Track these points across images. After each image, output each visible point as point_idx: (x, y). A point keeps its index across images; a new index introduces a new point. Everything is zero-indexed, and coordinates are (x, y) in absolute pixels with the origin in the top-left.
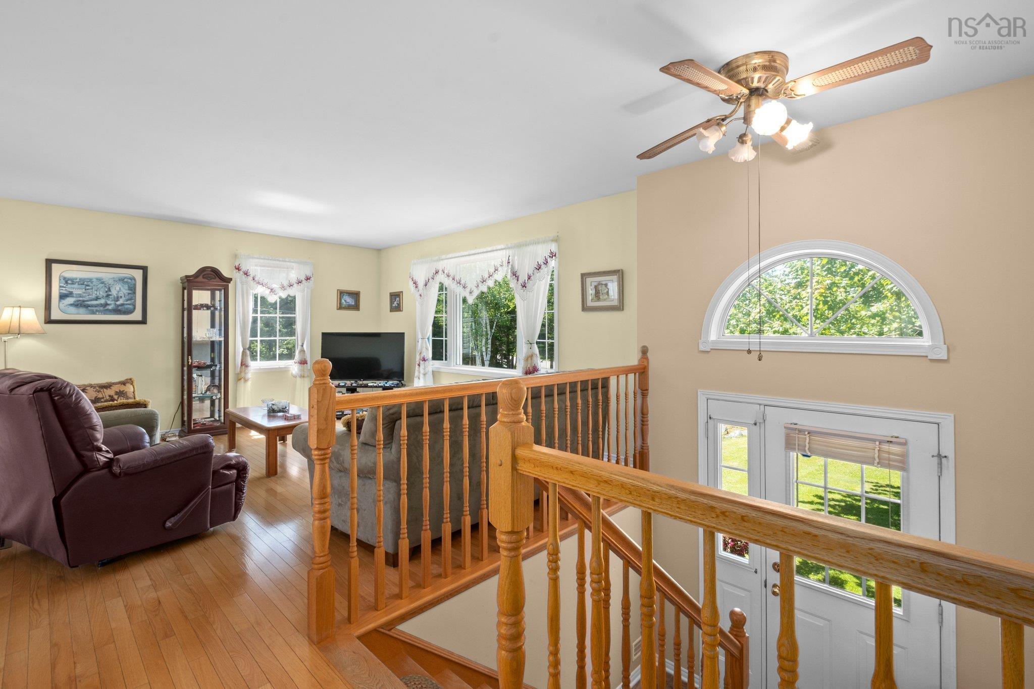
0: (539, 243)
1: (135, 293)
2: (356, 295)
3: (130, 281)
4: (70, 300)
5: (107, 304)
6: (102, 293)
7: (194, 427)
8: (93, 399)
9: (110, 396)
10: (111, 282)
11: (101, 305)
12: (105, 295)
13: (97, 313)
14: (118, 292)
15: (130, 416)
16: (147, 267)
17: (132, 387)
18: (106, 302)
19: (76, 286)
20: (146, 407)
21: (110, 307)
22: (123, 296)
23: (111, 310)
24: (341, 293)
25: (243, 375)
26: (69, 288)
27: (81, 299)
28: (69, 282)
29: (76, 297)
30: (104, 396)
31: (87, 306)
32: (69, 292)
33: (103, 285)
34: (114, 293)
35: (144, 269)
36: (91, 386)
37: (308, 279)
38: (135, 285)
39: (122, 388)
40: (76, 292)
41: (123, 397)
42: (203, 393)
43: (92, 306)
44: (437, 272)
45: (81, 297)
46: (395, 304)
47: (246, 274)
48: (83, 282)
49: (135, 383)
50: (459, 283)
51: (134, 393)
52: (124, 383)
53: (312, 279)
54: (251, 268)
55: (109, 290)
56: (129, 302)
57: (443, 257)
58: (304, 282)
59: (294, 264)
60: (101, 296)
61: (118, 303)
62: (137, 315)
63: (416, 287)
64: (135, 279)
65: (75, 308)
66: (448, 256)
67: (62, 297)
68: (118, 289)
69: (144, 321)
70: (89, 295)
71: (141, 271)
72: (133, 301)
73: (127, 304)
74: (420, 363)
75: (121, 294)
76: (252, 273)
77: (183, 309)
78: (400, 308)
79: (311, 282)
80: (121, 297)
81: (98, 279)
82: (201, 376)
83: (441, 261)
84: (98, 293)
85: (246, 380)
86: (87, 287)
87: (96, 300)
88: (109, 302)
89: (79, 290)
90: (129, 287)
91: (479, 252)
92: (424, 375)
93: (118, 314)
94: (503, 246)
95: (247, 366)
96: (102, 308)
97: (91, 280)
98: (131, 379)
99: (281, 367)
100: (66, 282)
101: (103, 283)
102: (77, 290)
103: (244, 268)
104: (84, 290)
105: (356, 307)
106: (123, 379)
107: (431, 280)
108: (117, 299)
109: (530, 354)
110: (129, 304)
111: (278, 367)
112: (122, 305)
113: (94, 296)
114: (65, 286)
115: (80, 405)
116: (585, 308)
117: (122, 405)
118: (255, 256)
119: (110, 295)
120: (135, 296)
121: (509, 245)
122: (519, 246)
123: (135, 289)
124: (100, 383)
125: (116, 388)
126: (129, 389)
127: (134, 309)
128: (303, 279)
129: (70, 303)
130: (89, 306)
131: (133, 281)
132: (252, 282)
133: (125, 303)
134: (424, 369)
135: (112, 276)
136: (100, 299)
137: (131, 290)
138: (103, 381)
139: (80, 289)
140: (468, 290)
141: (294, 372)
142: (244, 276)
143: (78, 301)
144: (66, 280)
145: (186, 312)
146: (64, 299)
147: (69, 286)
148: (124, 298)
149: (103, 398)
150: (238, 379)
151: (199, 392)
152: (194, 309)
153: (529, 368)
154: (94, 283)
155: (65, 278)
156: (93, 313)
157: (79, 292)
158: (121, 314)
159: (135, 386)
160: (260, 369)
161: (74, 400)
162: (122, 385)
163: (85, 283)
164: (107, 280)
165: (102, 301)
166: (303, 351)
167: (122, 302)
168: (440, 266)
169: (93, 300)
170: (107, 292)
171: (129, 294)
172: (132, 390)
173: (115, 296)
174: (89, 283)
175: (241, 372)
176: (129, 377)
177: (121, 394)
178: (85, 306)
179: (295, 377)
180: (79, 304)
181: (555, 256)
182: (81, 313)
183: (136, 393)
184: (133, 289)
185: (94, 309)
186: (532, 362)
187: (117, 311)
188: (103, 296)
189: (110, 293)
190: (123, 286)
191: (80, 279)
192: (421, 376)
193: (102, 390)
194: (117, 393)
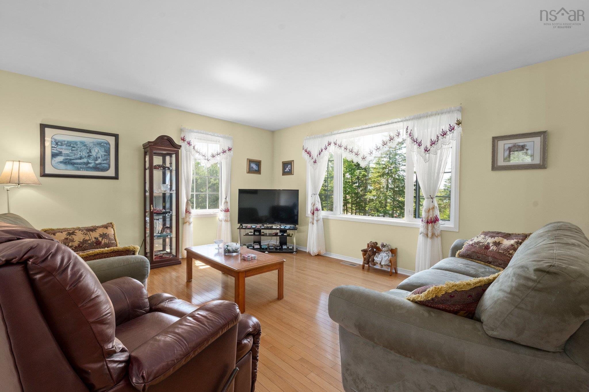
0: (442, 113)
1: (109, 155)
2: (258, 163)
3: (105, 145)
4: (60, 158)
5: (88, 163)
6: (84, 154)
7: (155, 258)
8: (82, 241)
9: (95, 238)
10: (91, 145)
11: (84, 163)
12: (87, 155)
13: (81, 170)
14: (97, 153)
15: (122, 265)
16: (118, 134)
17: (112, 229)
18: (88, 161)
19: (64, 147)
20: (134, 254)
21: (91, 165)
22: (101, 157)
23: (92, 167)
24: (250, 161)
25: (188, 219)
26: (59, 149)
27: (69, 158)
28: (59, 143)
29: (65, 156)
30: (91, 239)
31: (73, 164)
32: (59, 151)
33: (85, 147)
34: (94, 154)
35: (116, 136)
36: (79, 229)
37: (230, 150)
38: (109, 148)
39: (105, 231)
40: (64, 152)
41: (106, 238)
42: (160, 232)
43: (77, 164)
44: (329, 144)
45: (68, 156)
46: (287, 170)
47: (189, 143)
48: (69, 144)
49: (115, 227)
50: (351, 151)
51: (114, 235)
52: (106, 227)
53: (232, 150)
54: (192, 139)
55: (90, 152)
56: (105, 162)
57: (336, 132)
58: (227, 151)
59: (220, 138)
60: (84, 156)
61: (97, 162)
62: (111, 172)
63: (310, 156)
64: (109, 144)
65: (64, 165)
66: (340, 131)
67: (54, 155)
68: (97, 151)
69: (116, 177)
70: (74, 155)
71: (113, 138)
72: (108, 161)
73: (103, 163)
74: (314, 212)
75: (99, 155)
76: (192, 143)
77: (145, 169)
78: (291, 172)
79: (232, 152)
80: (99, 158)
81: (82, 143)
82: (158, 220)
83: (333, 136)
84: (82, 154)
85: (190, 224)
86: (73, 149)
87: (80, 159)
88: (90, 161)
89: (67, 151)
90: (105, 150)
91: (373, 126)
92: (317, 221)
93: (97, 171)
94: (400, 120)
95: (190, 213)
96: (85, 166)
97: (76, 143)
98: (111, 223)
99: (211, 213)
100: (57, 144)
101: (85, 146)
102: (65, 151)
103: (187, 139)
104: (70, 151)
105: (258, 172)
106: (105, 223)
107: (324, 150)
108: (96, 159)
109: (431, 207)
110: (105, 164)
111: (209, 214)
112: (100, 164)
113: (78, 156)
114: (55, 147)
115: (80, 284)
116: (495, 167)
117: (112, 252)
118: (195, 131)
119: (91, 156)
120: (110, 158)
121: (407, 118)
122: (419, 118)
123: (109, 152)
124: (87, 226)
125: (100, 231)
126: (110, 231)
127: (109, 167)
128: (227, 150)
129: (60, 161)
130: (75, 164)
131: (108, 145)
132: (193, 150)
133: (102, 162)
134: (317, 217)
135: (92, 140)
136: (83, 158)
137: (107, 152)
138: (89, 224)
139: (68, 149)
140: (360, 156)
141: (220, 218)
142: (188, 145)
143: (66, 159)
144: (57, 141)
145: (147, 172)
146: (55, 157)
147: (59, 147)
148: (101, 159)
149: (90, 240)
150: (184, 223)
151: (157, 232)
152: (154, 169)
153: (431, 218)
154: (78, 146)
155: (55, 140)
156: (78, 169)
157: (67, 152)
158: (99, 171)
159: (115, 230)
160: (198, 215)
161: (69, 276)
162: (105, 228)
163: (72, 145)
164: (88, 143)
165: (85, 160)
166: (226, 202)
167: (100, 162)
168: (332, 139)
169: (78, 159)
170: (88, 153)
171: (105, 155)
172: (113, 233)
173: (95, 156)
174: (75, 145)
175: (186, 217)
176: (110, 222)
177: (104, 236)
178: (72, 163)
179: (221, 221)
180: (67, 162)
181: (461, 123)
182: (69, 169)
183: (116, 235)
184: (108, 152)
185: (79, 166)
186: (433, 214)
187: (96, 168)
188: (86, 156)
189: (91, 154)
190: (100, 149)
191: (68, 142)
192: (315, 222)
193: (88, 233)
194: (101, 236)
